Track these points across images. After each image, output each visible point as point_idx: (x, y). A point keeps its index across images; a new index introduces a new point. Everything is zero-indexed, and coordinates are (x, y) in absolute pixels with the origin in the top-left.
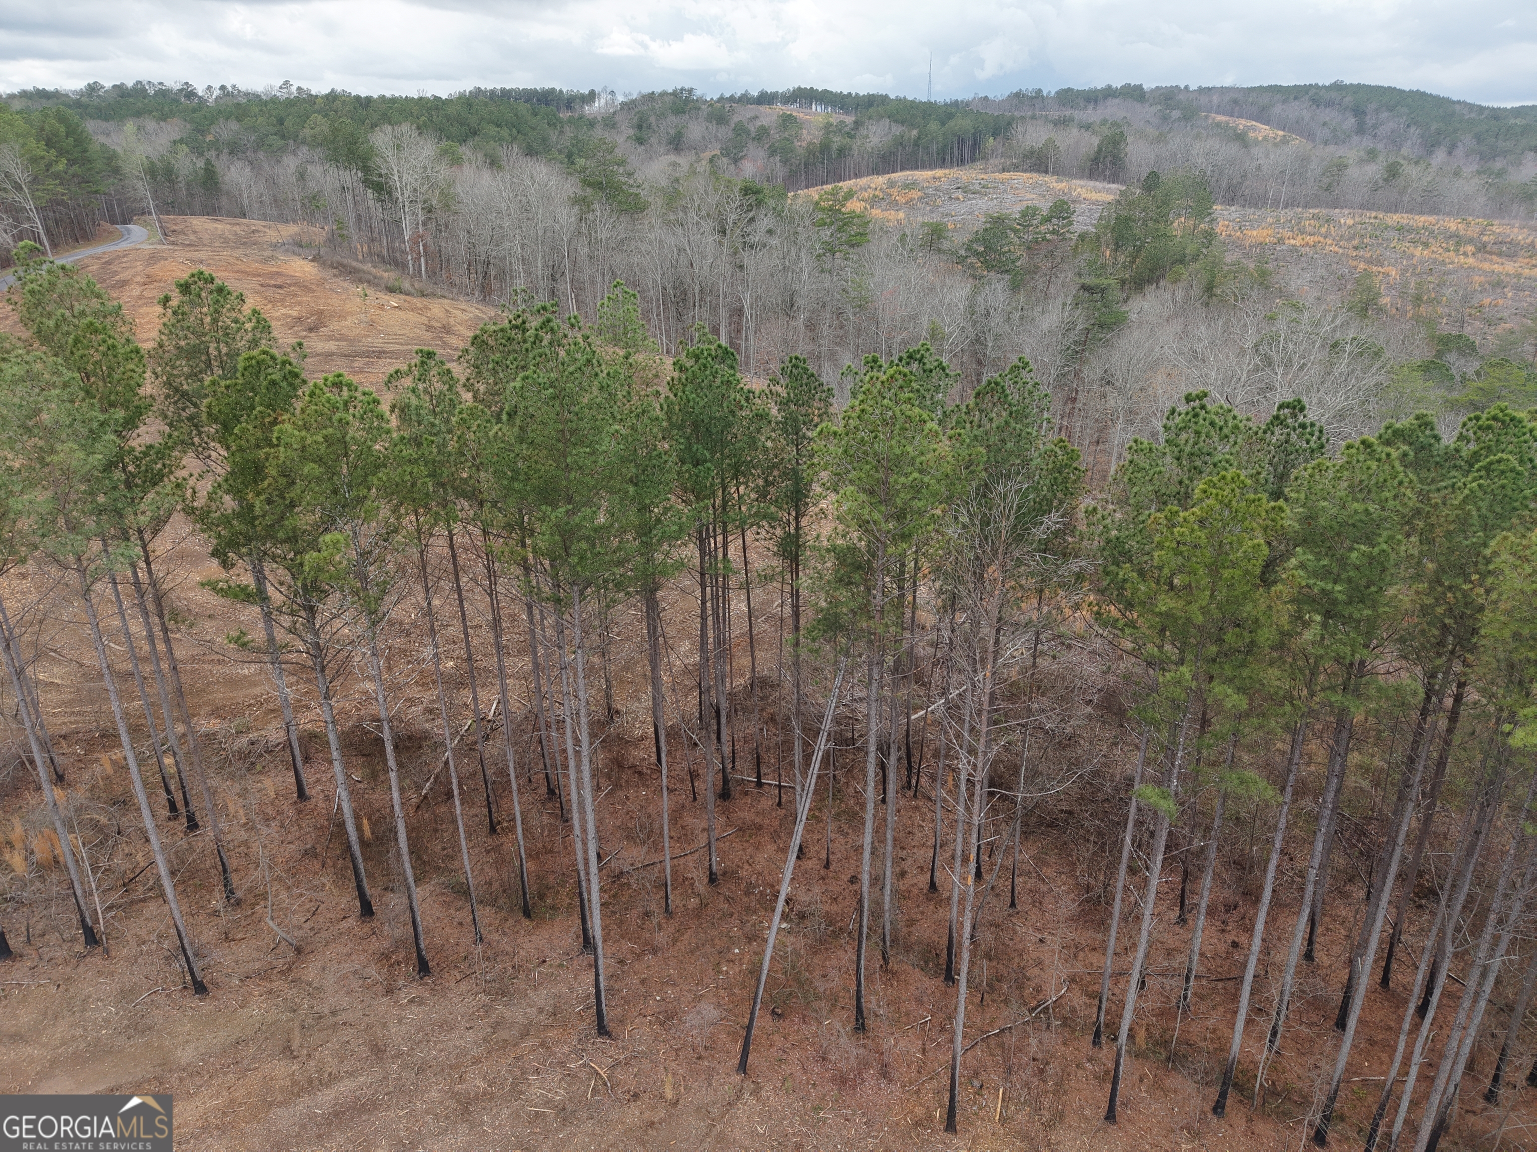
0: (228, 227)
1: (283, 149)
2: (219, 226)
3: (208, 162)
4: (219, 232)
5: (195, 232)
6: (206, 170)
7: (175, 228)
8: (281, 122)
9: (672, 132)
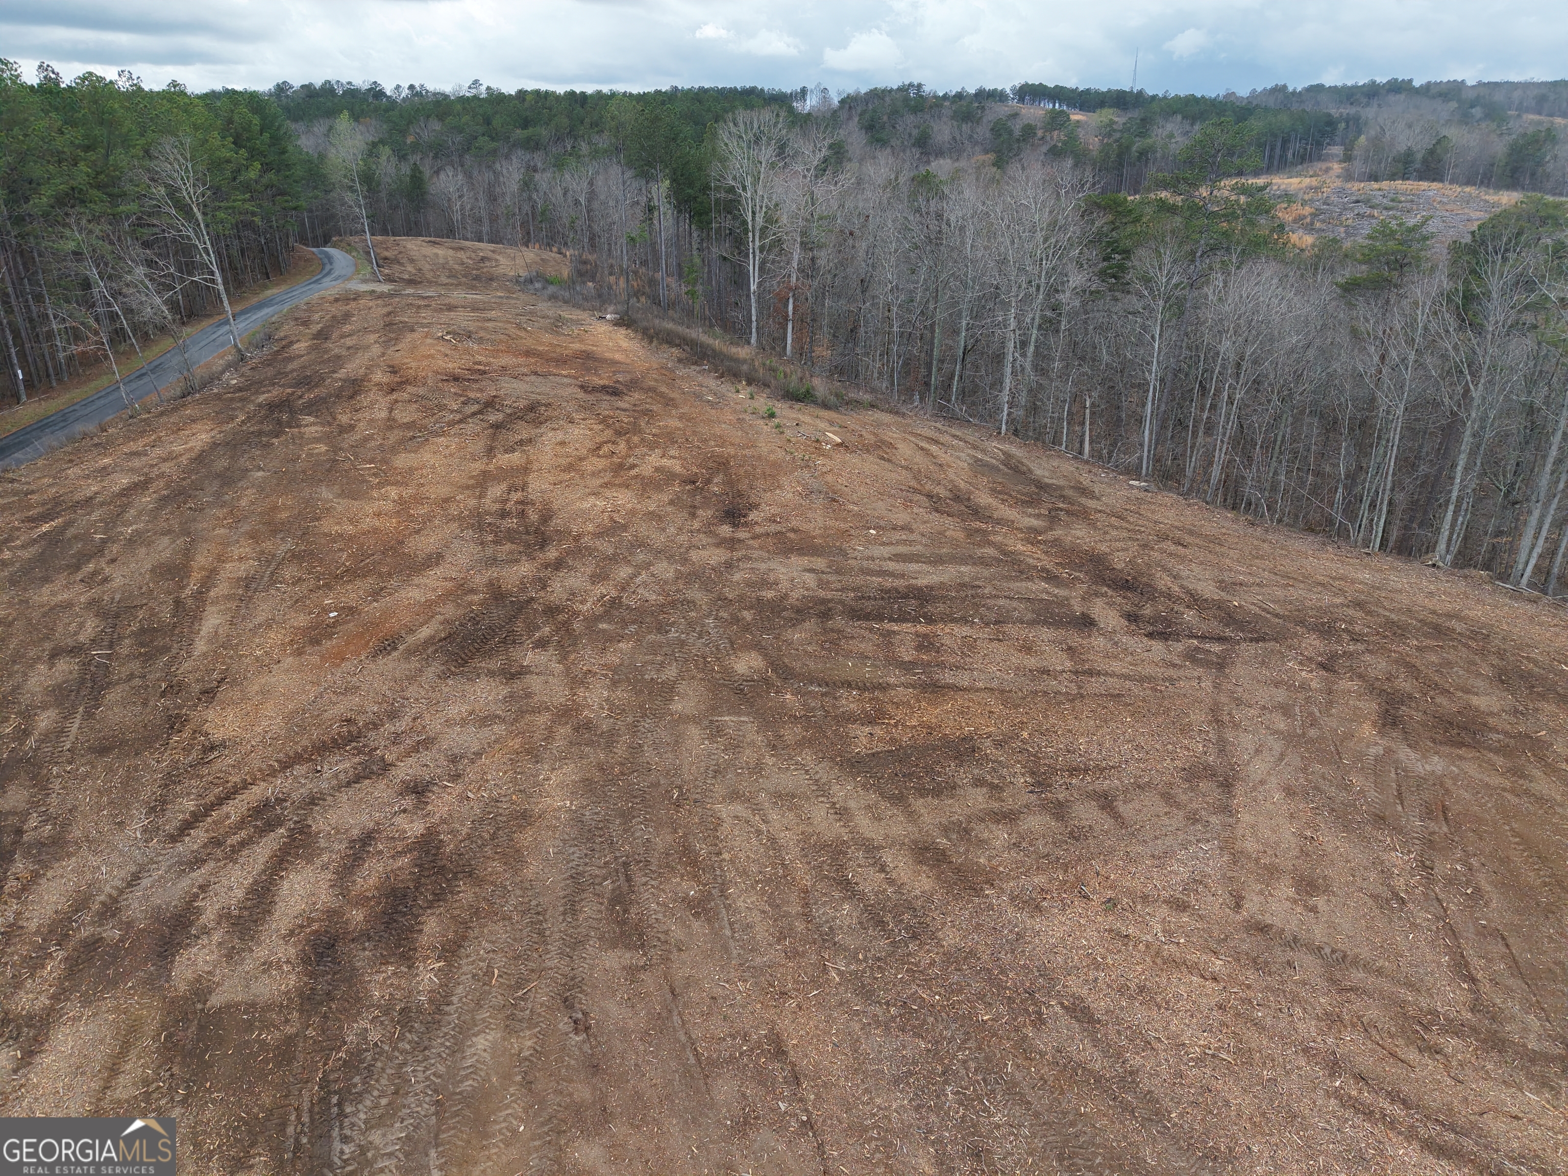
0: (451, 252)
1: (494, 152)
2: (440, 251)
3: (415, 168)
4: (441, 261)
5: (412, 261)
6: (413, 177)
7: (387, 254)
8: (488, 121)
9: (915, 132)
